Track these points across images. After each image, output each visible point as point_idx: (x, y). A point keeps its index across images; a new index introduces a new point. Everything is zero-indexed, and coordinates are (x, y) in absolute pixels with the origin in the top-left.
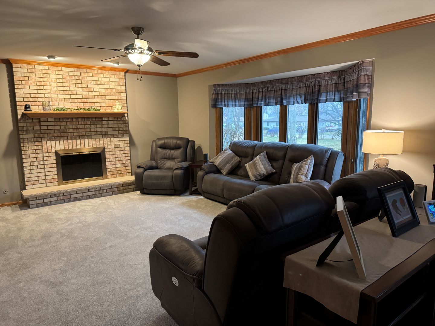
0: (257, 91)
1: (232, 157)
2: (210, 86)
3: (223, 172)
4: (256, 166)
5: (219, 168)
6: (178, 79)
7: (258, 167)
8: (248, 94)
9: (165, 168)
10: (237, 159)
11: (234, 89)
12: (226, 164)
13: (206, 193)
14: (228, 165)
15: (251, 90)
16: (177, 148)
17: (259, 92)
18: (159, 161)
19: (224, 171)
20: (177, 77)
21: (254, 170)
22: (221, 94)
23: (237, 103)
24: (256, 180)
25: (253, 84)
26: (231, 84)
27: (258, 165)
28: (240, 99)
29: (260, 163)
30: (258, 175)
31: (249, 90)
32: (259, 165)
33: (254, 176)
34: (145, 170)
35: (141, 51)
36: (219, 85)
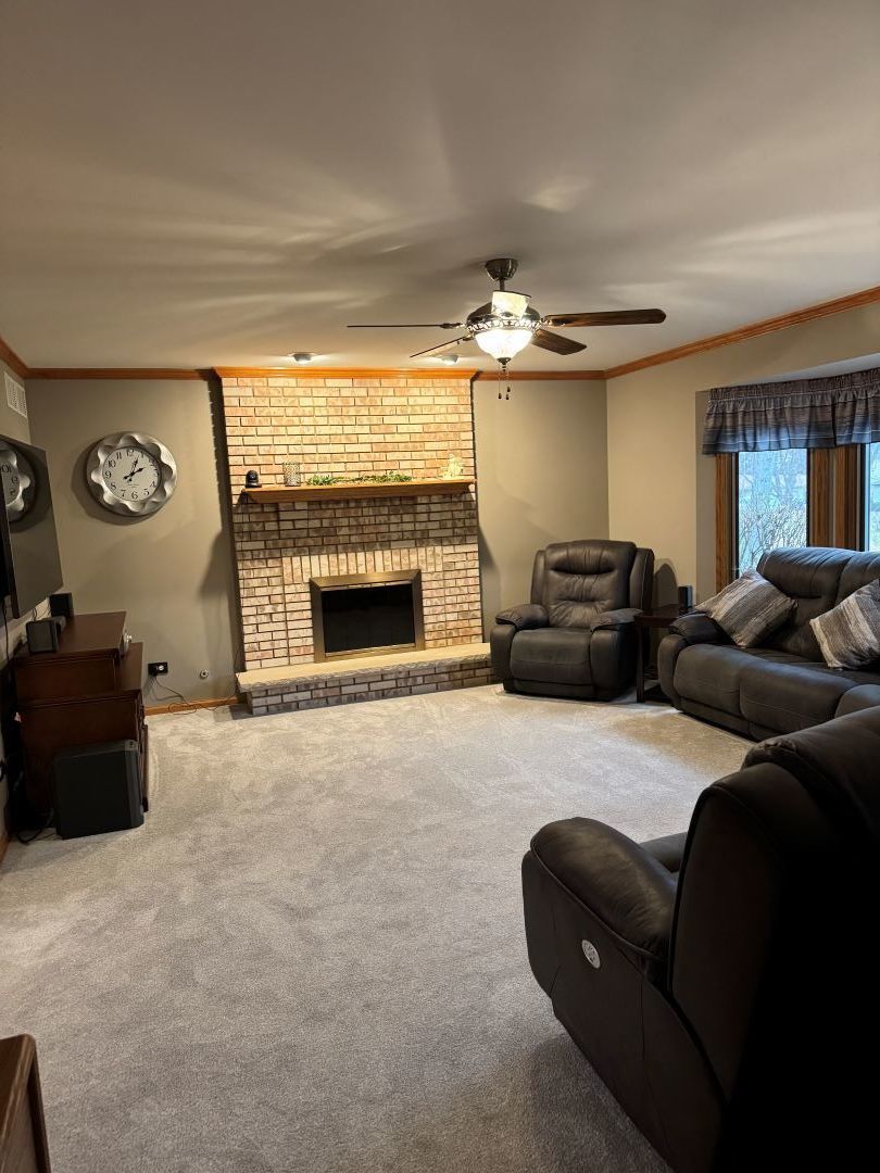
0: (850, 398)
1: (768, 598)
2: (699, 395)
3: (741, 641)
4: (847, 626)
5: (725, 627)
6: (608, 381)
7: (851, 627)
8: (819, 410)
9: (570, 623)
10: (782, 603)
11: (775, 399)
12: (746, 618)
13: (687, 699)
14: (755, 620)
15: (830, 399)
16: (600, 569)
17: (855, 402)
18: (553, 607)
19: (743, 638)
20: (605, 379)
21: (840, 640)
22: (734, 414)
23: (784, 438)
24: (844, 668)
25: (835, 380)
26: (763, 385)
27: (853, 622)
28: (793, 426)
29: (860, 616)
30: (854, 652)
31: (822, 398)
32: (857, 622)
33: (838, 655)
34: (517, 630)
35: (509, 323)
36: (728, 390)
